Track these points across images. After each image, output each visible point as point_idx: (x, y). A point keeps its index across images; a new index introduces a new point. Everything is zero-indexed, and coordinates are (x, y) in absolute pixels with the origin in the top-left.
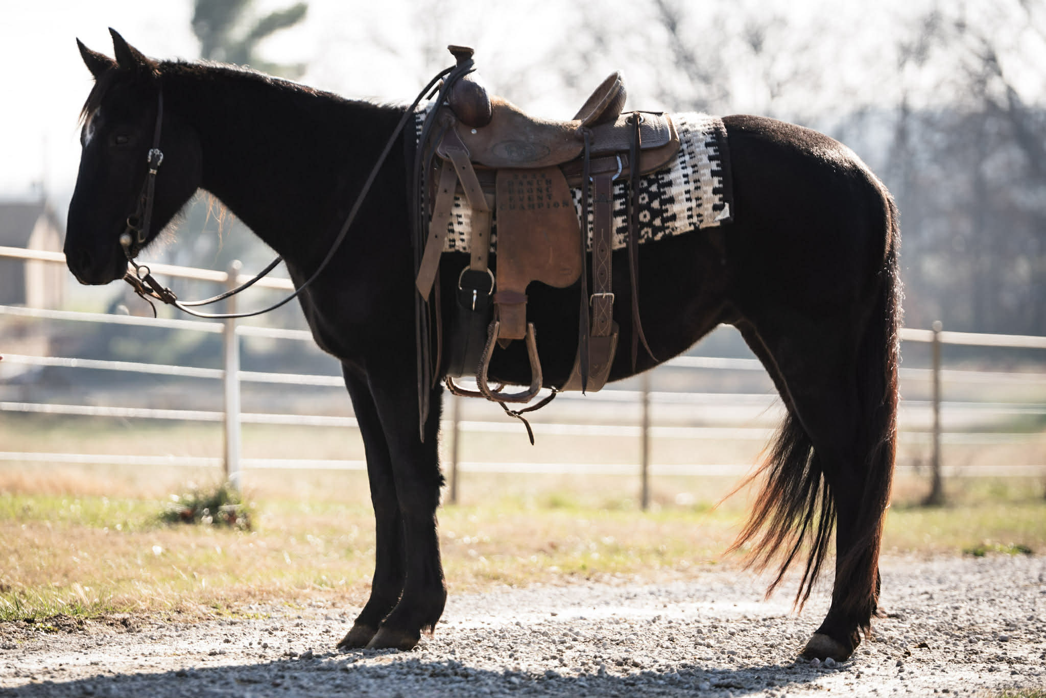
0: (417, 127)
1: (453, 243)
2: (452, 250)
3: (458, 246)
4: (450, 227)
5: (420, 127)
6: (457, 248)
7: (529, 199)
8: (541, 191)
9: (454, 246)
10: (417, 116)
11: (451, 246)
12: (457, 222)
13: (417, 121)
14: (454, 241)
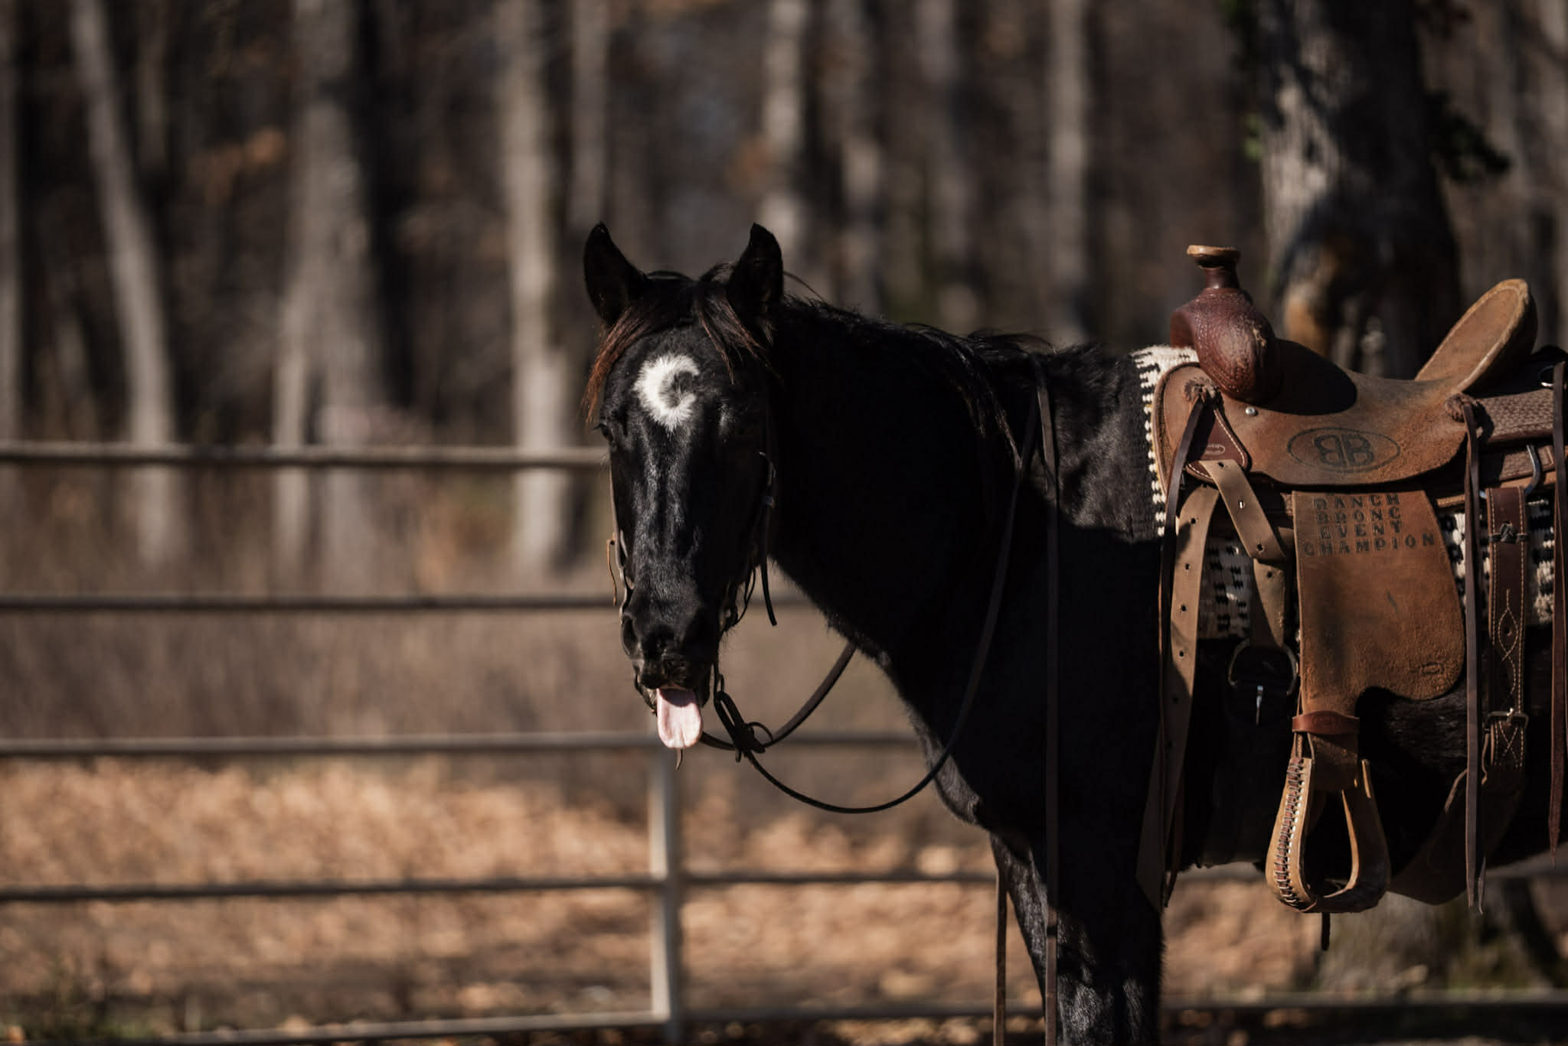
0: (1144, 398)
1: (1226, 622)
2: (1224, 634)
3: (1235, 628)
4: (1220, 593)
5: (1150, 398)
6: (1233, 631)
7: (1358, 532)
8: (1379, 517)
9: (1227, 627)
10: (1142, 376)
11: (1221, 628)
12: (1232, 582)
13: (1143, 385)
14: (1227, 617)
